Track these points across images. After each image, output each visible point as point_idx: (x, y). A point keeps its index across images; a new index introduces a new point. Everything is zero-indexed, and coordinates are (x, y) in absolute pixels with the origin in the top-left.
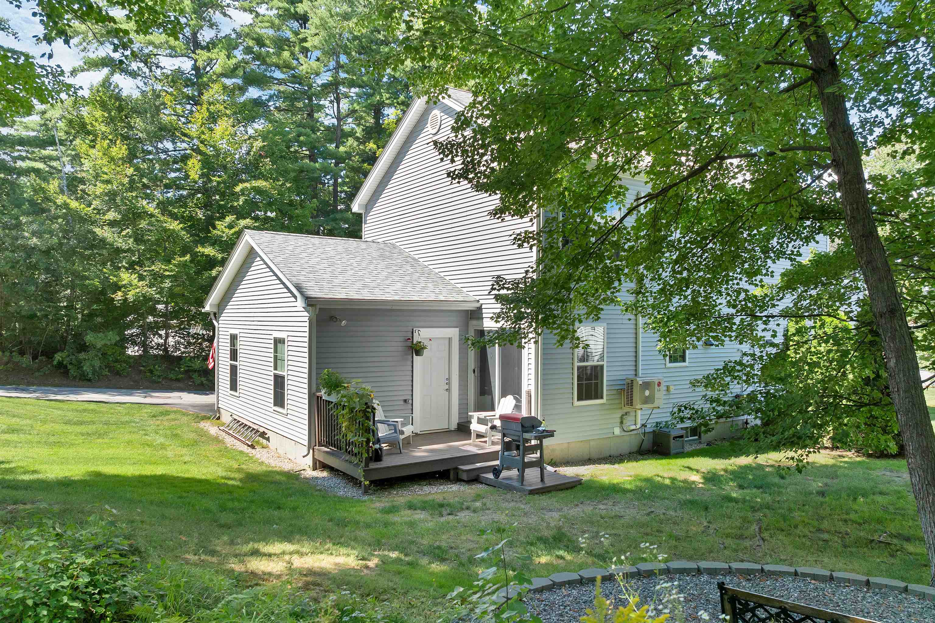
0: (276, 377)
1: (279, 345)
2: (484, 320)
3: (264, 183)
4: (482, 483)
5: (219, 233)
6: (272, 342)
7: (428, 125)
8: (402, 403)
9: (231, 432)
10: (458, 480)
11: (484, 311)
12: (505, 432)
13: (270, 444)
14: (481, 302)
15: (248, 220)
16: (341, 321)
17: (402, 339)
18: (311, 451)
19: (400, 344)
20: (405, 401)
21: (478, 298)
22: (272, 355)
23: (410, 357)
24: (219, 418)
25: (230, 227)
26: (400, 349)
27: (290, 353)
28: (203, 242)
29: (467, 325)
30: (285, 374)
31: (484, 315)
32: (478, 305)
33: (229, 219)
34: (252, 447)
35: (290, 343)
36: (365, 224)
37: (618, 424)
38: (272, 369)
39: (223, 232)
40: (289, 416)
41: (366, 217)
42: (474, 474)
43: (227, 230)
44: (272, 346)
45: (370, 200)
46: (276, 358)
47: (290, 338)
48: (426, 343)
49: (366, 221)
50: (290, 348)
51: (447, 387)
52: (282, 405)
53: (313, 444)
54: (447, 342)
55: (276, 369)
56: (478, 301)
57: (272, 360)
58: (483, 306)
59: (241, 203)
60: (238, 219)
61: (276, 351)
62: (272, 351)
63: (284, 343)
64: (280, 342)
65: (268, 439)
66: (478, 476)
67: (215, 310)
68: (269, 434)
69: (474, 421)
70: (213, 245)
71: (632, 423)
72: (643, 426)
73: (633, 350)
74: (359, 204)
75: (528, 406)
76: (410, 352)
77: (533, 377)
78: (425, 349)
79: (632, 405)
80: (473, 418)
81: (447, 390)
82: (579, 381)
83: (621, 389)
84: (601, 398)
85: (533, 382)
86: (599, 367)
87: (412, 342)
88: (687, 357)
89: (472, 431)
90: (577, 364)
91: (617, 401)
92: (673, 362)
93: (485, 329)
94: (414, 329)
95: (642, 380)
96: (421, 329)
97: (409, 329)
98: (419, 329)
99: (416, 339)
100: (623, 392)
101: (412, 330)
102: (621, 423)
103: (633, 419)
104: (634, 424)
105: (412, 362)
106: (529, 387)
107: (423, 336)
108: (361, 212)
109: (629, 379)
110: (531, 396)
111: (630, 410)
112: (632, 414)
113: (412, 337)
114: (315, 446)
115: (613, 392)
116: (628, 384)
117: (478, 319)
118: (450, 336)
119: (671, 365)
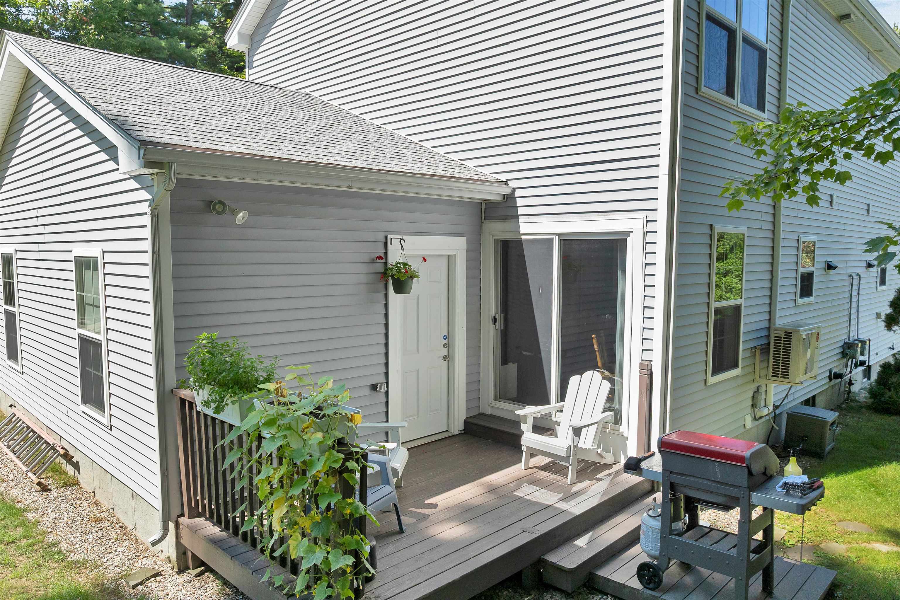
0: (84, 341)
1: (88, 274)
2: (521, 219)
4: (604, 594)
6: (72, 266)
8: (367, 391)
10: (545, 587)
11: (519, 202)
12: (676, 479)
13: (81, 478)
14: (512, 184)
16: (234, 213)
17: (366, 258)
18: (171, 525)
19: (363, 268)
20: (374, 387)
21: (503, 177)
22: (73, 295)
23: (382, 295)
26: (363, 279)
27: (110, 291)
29: (479, 232)
30: (101, 337)
31: (520, 211)
32: (507, 191)
34: (41, 487)
35: (109, 269)
36: (251, 67)
37: (749, 410)
38: (75, 324)
40: (114, 432)
41: (251, 57)
42: (584, 572)
44: (72, 276)
45: (258, 27)
46: (81, 301)
47: (109, 257)
48: (415, 265)
49: (251, 63)
50: (109, 280)
51: (445, 352)
52: (99, 405)
53: (175, 511)
54: (444, 263)
55: (82, 324)
56: (506, 183)
57: (74, 304)
58: (518, 193)
61: (80, 286)
62: (73, 285)
63: (96, 269)
64: (88, 267)
65: (76, 466)
66: (592, 576)
68: (78, 457)
69: (526, 427)
71: (763, 404)
72: (776, 407)
73: (769, 276)
74: (239, 33)
75: (645, 394)
76: (382, 285)
77: (658, 334)
78: (412, 277)
79: (786, 375)
80: (525, 422)
81: (445, 358)
82: (715, 337)
83: (755, 348)
84: (736, 366)
85: (657, 345)
86: (737, 309)
87: (386, 263)
88: (814, 288)
89: (524, 448)
90: (715, 305)
91: (750, 369)
92: (802, 295)
93: (523, 237)
94: (390, 237)
95: (805, 331)
96: (405, 237)
97: (381, 237)
98: (400, 237)
99: (394, 258)
100: (758, 352)
101: (386, 238)
102: (753, 406)
103: (763, 397)
104: (766, 406)
105: (386, 305)
106: (647, 356)
107: (406, 252)
108: (243, 48)
109: (779, 330)
110: (651, 374)
111: (762, 382)
112: (763, 389)
113: (386, 253)
114: (182, 515)
115: (748, 354)
116: (778, 339)
117: (505, 218)
118: (451, 253)
119: (801, 301)
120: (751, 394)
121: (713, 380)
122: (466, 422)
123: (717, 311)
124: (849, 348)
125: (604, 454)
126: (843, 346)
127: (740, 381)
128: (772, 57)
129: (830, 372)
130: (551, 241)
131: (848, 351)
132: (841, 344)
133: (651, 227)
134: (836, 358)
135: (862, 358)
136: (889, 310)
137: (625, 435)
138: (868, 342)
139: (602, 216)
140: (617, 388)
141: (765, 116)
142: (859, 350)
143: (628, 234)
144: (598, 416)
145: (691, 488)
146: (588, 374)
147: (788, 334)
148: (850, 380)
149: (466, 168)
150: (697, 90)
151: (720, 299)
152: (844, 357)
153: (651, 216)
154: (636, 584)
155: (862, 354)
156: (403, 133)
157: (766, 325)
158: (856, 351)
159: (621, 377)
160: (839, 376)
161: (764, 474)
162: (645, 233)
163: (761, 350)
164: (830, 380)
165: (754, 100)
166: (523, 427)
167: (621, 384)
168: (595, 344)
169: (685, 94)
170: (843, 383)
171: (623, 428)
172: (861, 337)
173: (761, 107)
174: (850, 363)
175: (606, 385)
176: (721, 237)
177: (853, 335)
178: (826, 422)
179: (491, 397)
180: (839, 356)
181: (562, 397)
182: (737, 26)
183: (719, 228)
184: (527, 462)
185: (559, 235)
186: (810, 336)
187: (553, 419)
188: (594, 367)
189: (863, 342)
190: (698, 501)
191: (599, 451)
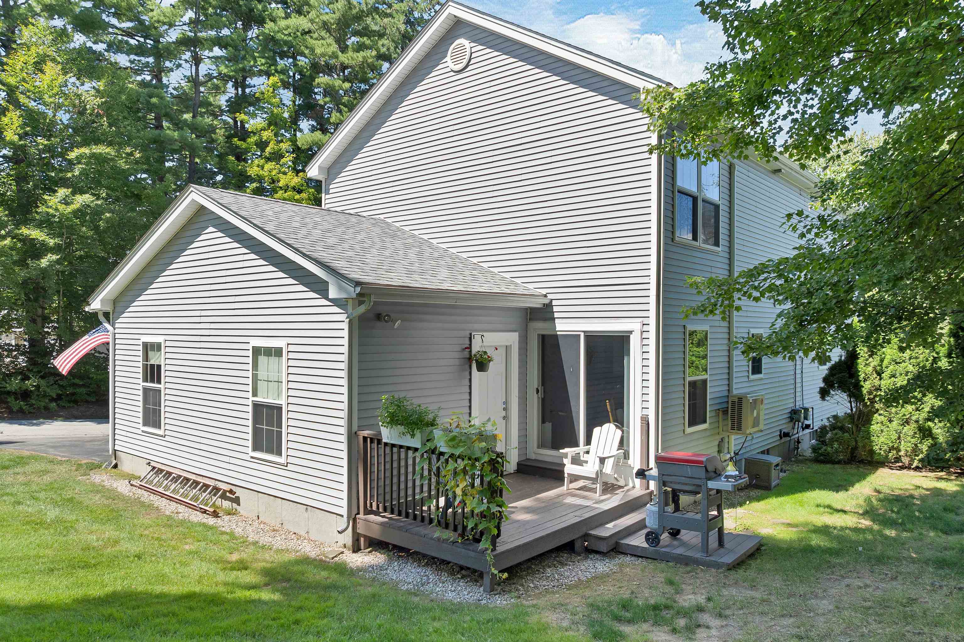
0: (259, 407)
1: (266, 359)
2: (557, 321)
3: (108, 150)
4: (625, 554)
5: (51, 211)
7: (448, 59)
9: (161, 490)
10: (589, 551)
11: (555, 309)
12: (666, 478)
14: (550, 297)
15: (87, 196)
16: (394, 321)
17: (458, 348)
18: (351, 523)
19: (457, 355)
21: (544, 292)
22: (248, 374)
23: (467, 373)
24: (116, 466)
25: (66, 202)
26: (457, 362)
27: (292, 370)
28: (26, 222)
29: (526, 329)
30: (282, 401)
31: (556, 315)
32: (546, 301)
33: (62, 192)
34: (215, 514)
36: (327, 193)
38: (248, 395)
39: (57, 210)
40: (290, 467)
41: (327, 185)
42: (613, 541)
43: (61, 207)
44: (248, 360)
45: (335, 162)
46: (256, 378)
47: (291, 348)
48: (491, 353)
49: (327, 189)
50: (294, 363)
51: (504, 414)
52: (275, 450)
53: (355, 512)
54: (505, 351)
55: (255, 394)
56: (545, 296)
57: (250, 381)
58: (554, 303)
59: (77, 173)
60: (74, 193)
61: (257, 368)
62: (248, 367)
63: (277, 355)
65: (237, 501)
66: (617, 543)
67: (109, 309)
68: (239, 492)
69: (567, 461)
70: (40, 225)
71: (726, 451)
72: (736, 454)
73: (727, 359)
74: (320, 167)
75: (644, 437)
76: (467, 367)
77: (652, 397)
78: (490, 361)
79: (739, 429)
80: (566, 457)
81: (504, 418)
82: (689, 401)
83: (719, 410)
84: (705, 421)
85: (652, 405)
86: (705, 382)
87: (471, 351)
88: (763, 367)
89: (566, 475)
90: (688, 379)
91: (716, 425)
92: (753, 373)
93: (558, 333)
94: (473, 334)
95: (752, 397)
96: (484, 334)
97: (468, 333)
98: (481, 333)
99: (476, 348)
100: (721, 413)
101: (471, 334)
102: (718, 451)
103: (726, 446)
104: (729, 453)
105: (470, 380)
106: (645, 412)
107: (485, 344)
108: (321, 178)
109: (734, 396)
110: (648, 424)
111: (725, 435)
112: (726, 440)
113: (470, 345)
114: (358, 514)
115: (713, 414)
116: (733, 402)
117: (545, 320)
118: (508, 344)
119: (752, 377)
120: (717, 443)
121: (689, 430)
122: (519, 464)
123: (690, 383)
124: (795, 413)
125: (619, 479)
126: (790, 412)
127: (708, 433)
128: (724, 210)
129: (781, 432)
130: (579, 335)
131: (795, 416)
132: (789, 410)
133: (646, 328)
134: (784, 422)
135: (807, 422)
136: (822, 385)
137: (632, 466)
138: (810, 410)
139: (613, 320)
140: (625, 435)
141: (719, 249)
142: (802, 415)
143: (631, 332)
144: (614, 452)
145: (675, 483)
146: (606, 426)
147: (740, 399)
148: (798, 439)
149: (516, 284)
150: (673, 240)
151: (694, 374)
152: (791, 421)
153: (646, 321)
154: (645, 545)
155: (806, 418)
156: (465, 255)
157: (726, 393)
158: (800, 416)
159: (628, 427)
160: (786, 435)
161: (715, 472)
162: (642, 332)
163: (723, 411)
164: (781, 438)
165: (712, 240)
166: (565, 461)
167: (628, 433)
168: (608, 407)
169: (665, 244)
170: (793, 442)
171: (630, 462)
172: (806, 405)
173: (717, 244)
174: (796, 427)
175: (619, 433)
176: (692, 334)
177: (799, 404)
178: (771, 464)
179: (536, 445)
180: (788, 420)
181: (588, 441)
182: (698, 194)
183: (690, 327)
184: (568, 486)
185: (584, 332)
186: (755, 401)
187: (582, 458)
188: (610, 422)
189: (806, 410)
190: (680, 491)
191: (616, 476)
